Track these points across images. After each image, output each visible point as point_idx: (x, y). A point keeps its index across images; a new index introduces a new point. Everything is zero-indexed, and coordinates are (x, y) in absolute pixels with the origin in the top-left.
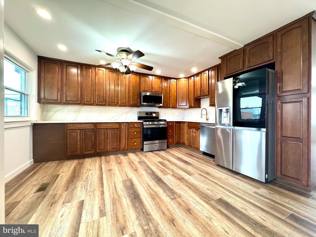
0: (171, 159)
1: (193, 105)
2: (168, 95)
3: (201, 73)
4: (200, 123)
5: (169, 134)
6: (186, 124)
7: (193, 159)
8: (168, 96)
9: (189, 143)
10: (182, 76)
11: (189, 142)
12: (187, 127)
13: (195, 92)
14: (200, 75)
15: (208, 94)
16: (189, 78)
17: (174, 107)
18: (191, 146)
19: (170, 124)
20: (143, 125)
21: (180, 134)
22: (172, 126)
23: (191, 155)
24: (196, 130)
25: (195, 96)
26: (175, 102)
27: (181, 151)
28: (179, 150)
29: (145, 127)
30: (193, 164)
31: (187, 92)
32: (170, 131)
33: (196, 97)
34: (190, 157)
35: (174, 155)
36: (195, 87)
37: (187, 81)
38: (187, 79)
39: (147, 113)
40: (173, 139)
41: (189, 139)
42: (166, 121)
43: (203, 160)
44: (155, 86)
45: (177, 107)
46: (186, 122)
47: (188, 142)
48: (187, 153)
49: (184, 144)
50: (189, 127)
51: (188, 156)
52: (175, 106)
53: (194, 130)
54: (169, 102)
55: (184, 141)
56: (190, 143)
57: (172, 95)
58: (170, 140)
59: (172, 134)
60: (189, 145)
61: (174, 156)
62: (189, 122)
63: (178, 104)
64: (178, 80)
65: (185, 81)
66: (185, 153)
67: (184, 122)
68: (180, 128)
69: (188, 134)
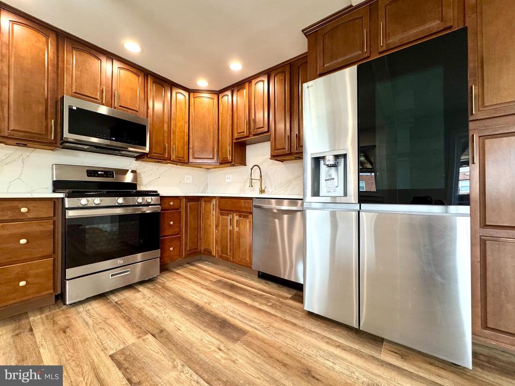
0: (171, 319)
1: (229, 158)
2: (166, 125)
3: (249, 80)
4: (251, 198)
5: (168, 232)
6: (214, 202)
7: (241, 302)
8: (166, 128)
9: (222, 250)
10: (202, 83)
11: (222, 248)
12: (218, 210)
13: (235, 126)
14: (247, 85)
15: (266, 130)
16: (219, 93)
17: (183, 161)
18: (227, 260)
19: (171, 203)
20: (64, 210)
21: (198, 228)
22: (177, 209)
23: (232, 287)
24: (240, 216)
25: (236, 136)
26: (186, 147)
27: (201, 278)
28: (195, 273)
29: (70, 214)
30: (248, 328)
31: (216, 127)
32: (172, 223)
33: (237, 139)
34: (230, 298)
35: (183, 298)
36: (235, 116)
37: (216, 101)
38: (215, 97)
39: (92, 172)
40: (181, 245)
41: (221, 242)
42: (158, 195)
43: (267, 299)
44: (121, 91)
45: (191, 160)
46: (214, 197)
47: (220, 249)
48: (220, 281)
49: (210, 253)
50: (221, 210)
51: (224, 295)
52: (186, 158)
53: (236, 218)
54: (170, 146)
55: (209, 245)
56: (224, 250)
57: (177, 129)
58: (171, 249)
59: (177, 230)
60: (221, 257)
61: (180, 302)
62: (221, 197)
63: (193, 155)
64: (192, 94)
65: (211, 101)
66: (213, 283)
67: (209, 199)
68: (198, 215)
69: (220, 228)
